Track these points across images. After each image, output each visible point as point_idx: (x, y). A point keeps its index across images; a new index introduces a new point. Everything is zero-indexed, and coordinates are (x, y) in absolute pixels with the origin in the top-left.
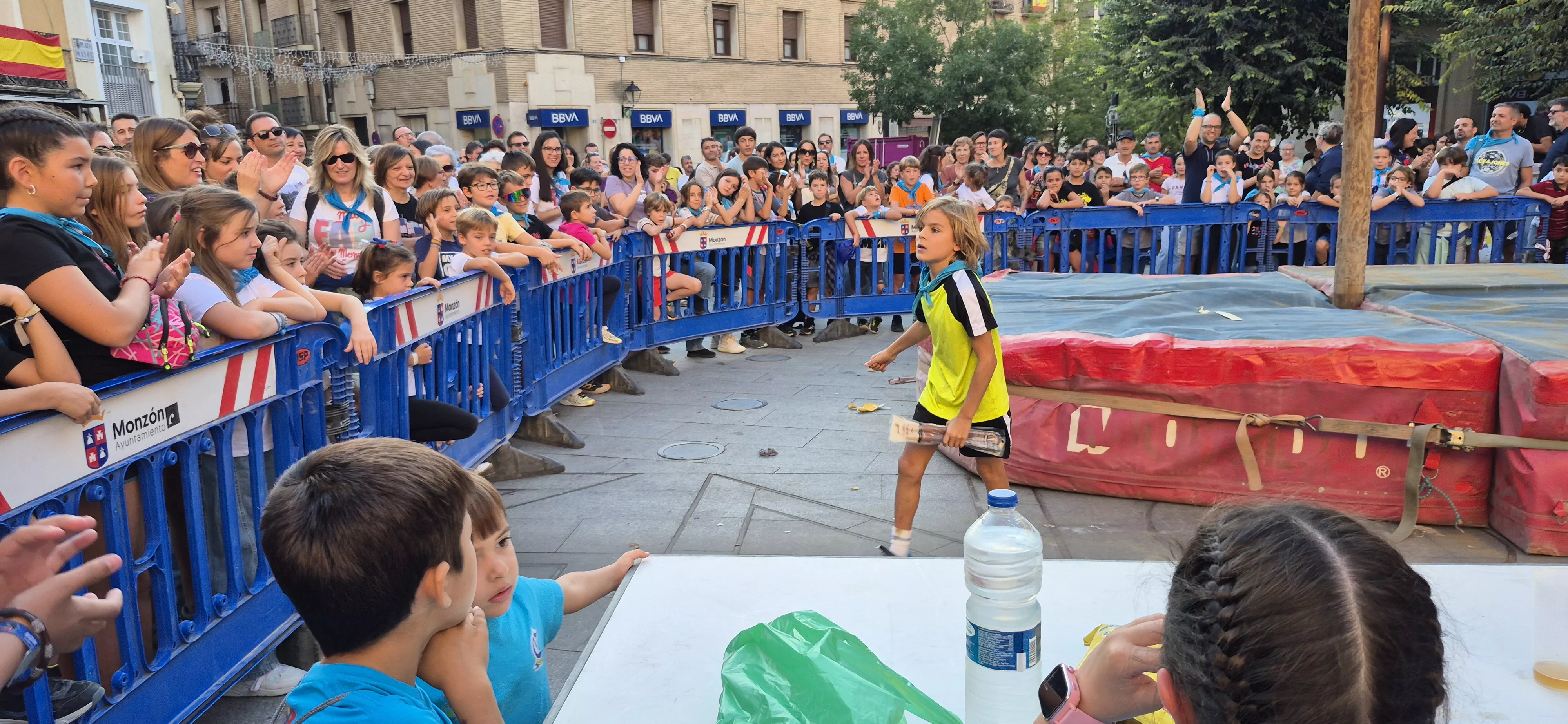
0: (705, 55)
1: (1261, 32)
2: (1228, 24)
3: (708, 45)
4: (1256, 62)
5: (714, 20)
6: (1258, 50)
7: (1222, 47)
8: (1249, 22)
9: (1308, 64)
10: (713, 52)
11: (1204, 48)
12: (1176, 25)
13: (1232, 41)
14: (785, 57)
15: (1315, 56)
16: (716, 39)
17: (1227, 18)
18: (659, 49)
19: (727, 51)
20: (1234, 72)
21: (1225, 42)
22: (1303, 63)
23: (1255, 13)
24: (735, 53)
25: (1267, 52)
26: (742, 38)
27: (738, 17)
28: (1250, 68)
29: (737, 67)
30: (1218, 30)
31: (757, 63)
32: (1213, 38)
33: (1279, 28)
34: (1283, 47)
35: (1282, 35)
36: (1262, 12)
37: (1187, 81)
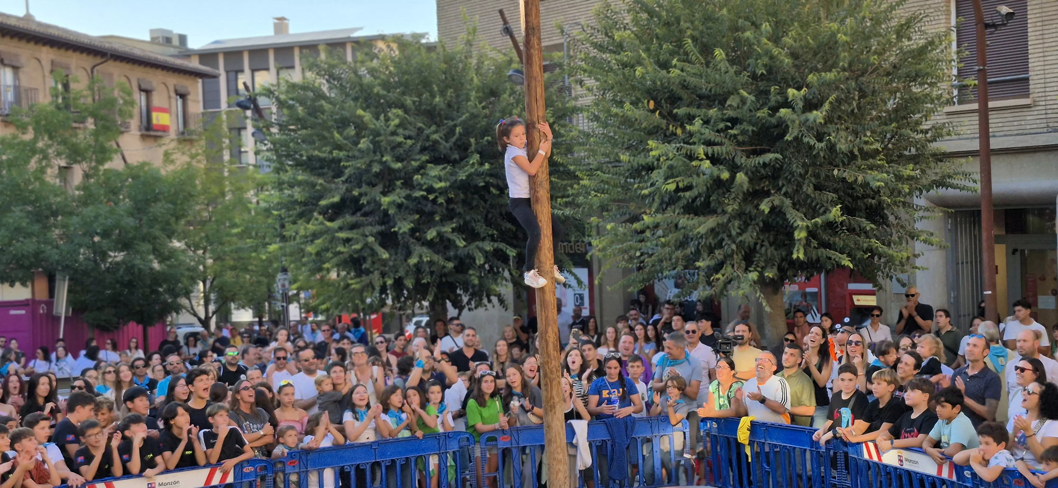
1: (432, 214)
2: (400, 206)
4: (430, 244)
6: (431, 233)
7: (396, 229)
8: (419, 203)
9: (478, 247)
11: (378, 228)
12: (348, 203)
13: (405, 223)
15: (483, 239)
17: (399, 201)
20: (409, 254)
21: (399, 224)
22: (473, 246)
23: (425, 198)
30: (391, 212)
32: (385, 219)
33: (447, 209)
34: (454, 230)
35: (452, 219)
36: (431, 197)
37: (364, 259)
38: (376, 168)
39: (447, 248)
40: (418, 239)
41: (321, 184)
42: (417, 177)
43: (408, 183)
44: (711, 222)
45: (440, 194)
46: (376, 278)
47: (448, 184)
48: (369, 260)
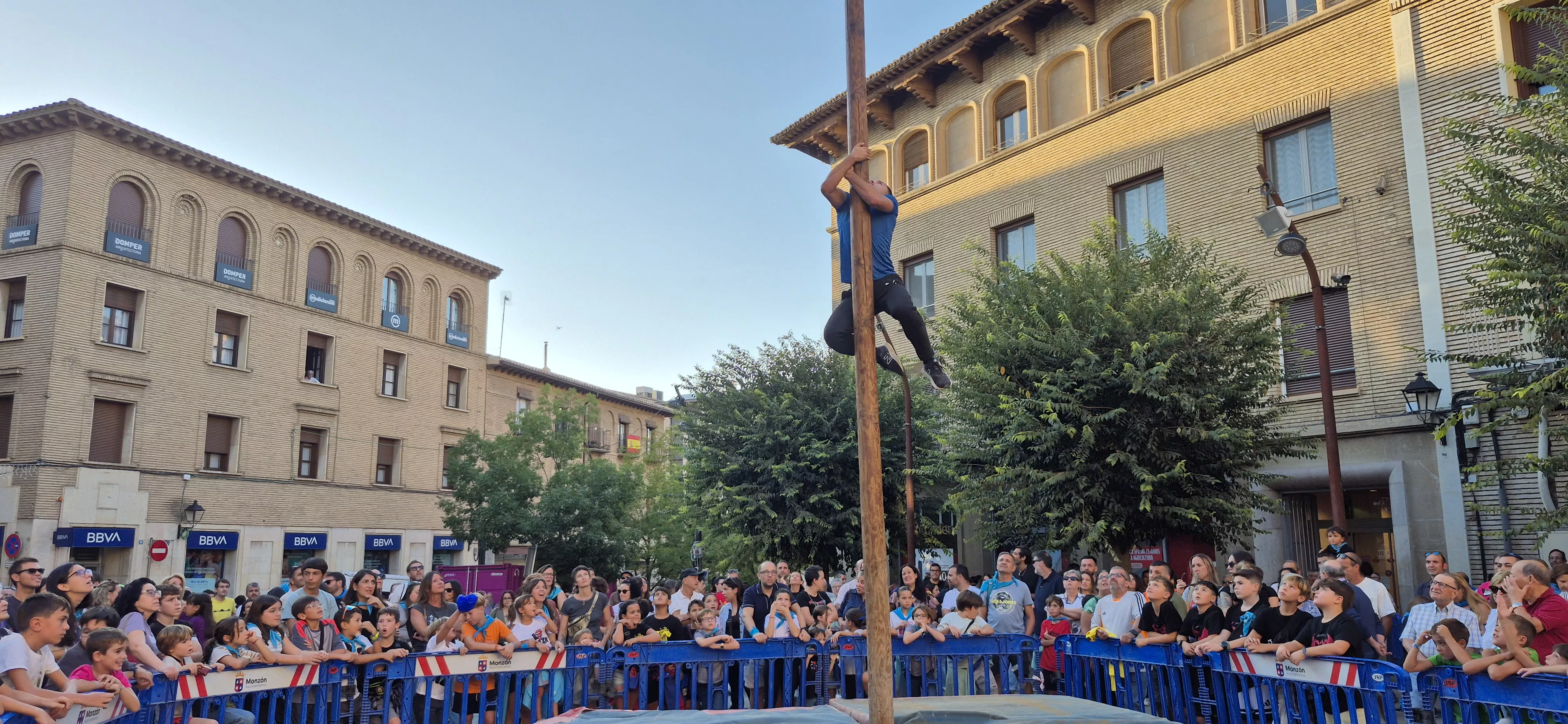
0: (286, 477)
1: (814, 482)
2: (788, 476)
3: (292, 466)
4: (813, 509)
5: (301, 442)
6: (813, 499)
7: (784, 495)
8: (805, 474)
9: (853, 512)
10: (296, 473)
11: (770, 494)
12: (746, 474)
13: (792, 489)
14: (377, 482)
16: (301, 461)
17: (787, 470)
18: (233, 467)
19: (313, 473)
20: (794, 516)
21: (787, 490)
23: (809, 468)
24: (321, 475)
25: (821, 501)
26: (331, 461)
27: (328, 441)
28: (808, 513)
29: (322, 490)
30: (780, 480)
31: (346, 487)
32: (777, 487)
33: (828, 481)
34: (832, 497)
35: (832, 489)
36: (814, 467)
37: (758, 522)
38: (769, 442)
39: (827, 515)
40: (803, 506)
41: (723, 455)
42: (803, 448)
43: (795, 457)
44: (1060, 476)
45: (823, 465)
46: (766, 538)
47: (828, 456)
48: (761, 523)
